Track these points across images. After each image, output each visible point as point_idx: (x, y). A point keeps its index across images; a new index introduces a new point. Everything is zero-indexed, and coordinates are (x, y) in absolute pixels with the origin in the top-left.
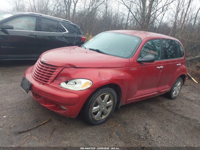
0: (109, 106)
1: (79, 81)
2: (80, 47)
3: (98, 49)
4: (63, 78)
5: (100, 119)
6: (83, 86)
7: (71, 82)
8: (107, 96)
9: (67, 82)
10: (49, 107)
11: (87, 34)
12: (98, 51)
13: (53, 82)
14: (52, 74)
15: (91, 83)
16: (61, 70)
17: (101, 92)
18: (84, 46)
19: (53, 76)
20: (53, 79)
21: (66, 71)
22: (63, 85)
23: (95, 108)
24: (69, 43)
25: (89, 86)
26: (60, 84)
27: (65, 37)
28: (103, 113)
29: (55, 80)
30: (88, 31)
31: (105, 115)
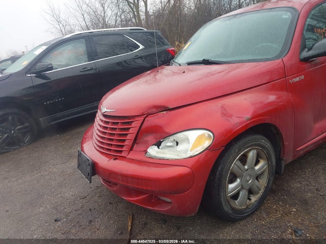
0: (262, 174)
1: (182, 136)
2: (169, 65)
3: (206, 58)
4: (150, 138)
5: (247, 206)
6: (194, 147)
7: (168, 142)
8: (252, 155)
9: (158, 145)
10: (137, 201)
11: (177, 43)
12: (206, 62)
13: (131, 149)
14: (127, 134)
15: (209, 136)
16: (142, 121)
17: (237, 151)
18: (176, 61)
19: (130, 137)
20: (131, 144)
21: (151, 121)
22: (153, 151)
23: (231, 186)
24: (149, 65)
25: (207, 143)
26: (146, 152)
27: (141, 58)
28: (251, 192)
29: (136, 145)
30: (177, 37)
31: (257, 193)
